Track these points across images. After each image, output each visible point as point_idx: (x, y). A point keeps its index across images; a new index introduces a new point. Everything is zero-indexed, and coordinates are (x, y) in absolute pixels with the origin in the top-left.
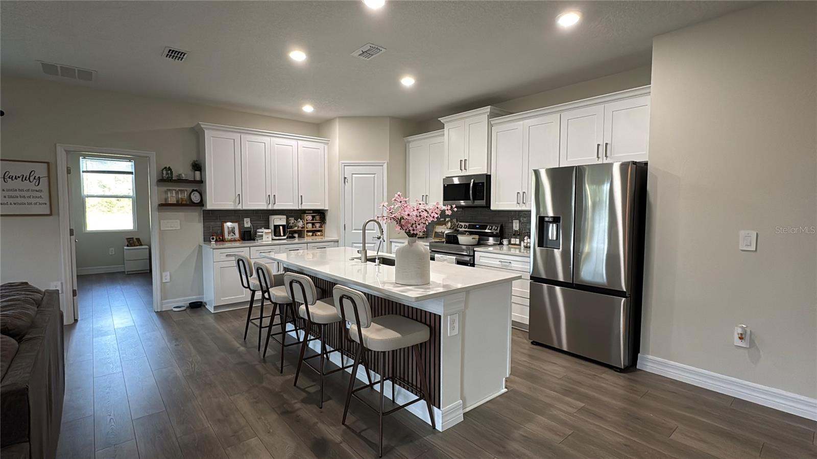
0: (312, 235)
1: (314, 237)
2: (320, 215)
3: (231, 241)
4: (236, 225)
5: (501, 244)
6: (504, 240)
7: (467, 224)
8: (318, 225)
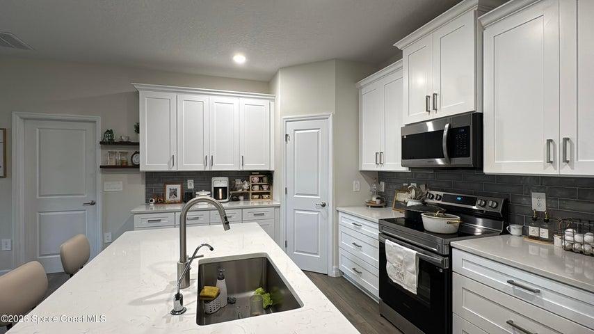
0: (259, 198)
1: (261, 200)
2: (267, 176)
3: (171, 203)
4: (178, 187)
5: (506, 232)
6: (512, 227)
7: (441, 194)
8: (265, 187)
